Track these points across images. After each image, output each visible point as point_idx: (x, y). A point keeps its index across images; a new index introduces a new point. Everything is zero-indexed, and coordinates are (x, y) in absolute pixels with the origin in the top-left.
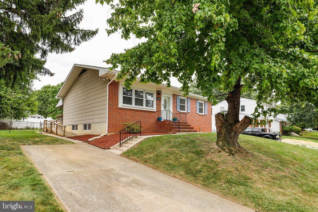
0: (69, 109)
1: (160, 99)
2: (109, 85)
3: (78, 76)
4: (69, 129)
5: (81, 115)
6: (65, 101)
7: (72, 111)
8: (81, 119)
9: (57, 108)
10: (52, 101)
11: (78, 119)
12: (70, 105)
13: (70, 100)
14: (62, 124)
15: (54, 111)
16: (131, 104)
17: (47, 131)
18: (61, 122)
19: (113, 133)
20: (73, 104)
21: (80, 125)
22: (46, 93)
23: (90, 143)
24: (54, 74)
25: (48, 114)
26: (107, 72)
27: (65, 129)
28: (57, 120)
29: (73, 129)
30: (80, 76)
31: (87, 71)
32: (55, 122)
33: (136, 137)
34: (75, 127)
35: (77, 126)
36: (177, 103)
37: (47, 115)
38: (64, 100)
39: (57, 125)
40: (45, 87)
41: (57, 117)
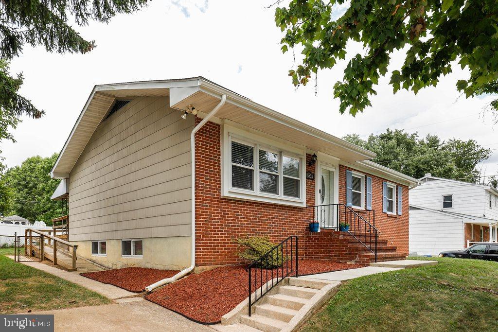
0: (82, 202)
1: (314, 175)
2: (196, 134)
3: (104, 120)
4: (84, 251)
5: (113, 218)
6: (73, 185)
7: (89, 207)
8: (114, 226)
9: (55, 201)
10: (44, 189)
11: (107, 227)
12: (85, 194)
13: (84, 180)
14: (67, 239)
15: (49, 209)
16: (252, 188)
17: (33, 254)
18: (65, 233)
19: (208, 268)
20: (91, 192)
21: (112, 242)
22: (32, 172)
23: (149, 297)
24: (43, 112)
25: (37, 214)
26: (197, 90)
27: (75, 252)
28: (55, 229)
29: (95, 250)
30: (109, 119)
31: (128, 104)
32: (50, 232)
33: (288, 283)
34: (98, 247)
35: (104, 244)
36: (347, 188)
37: (35, 217)
38: (71, 181)
39: (55, 241)
40: (30, 161)
41: (55, 222)
